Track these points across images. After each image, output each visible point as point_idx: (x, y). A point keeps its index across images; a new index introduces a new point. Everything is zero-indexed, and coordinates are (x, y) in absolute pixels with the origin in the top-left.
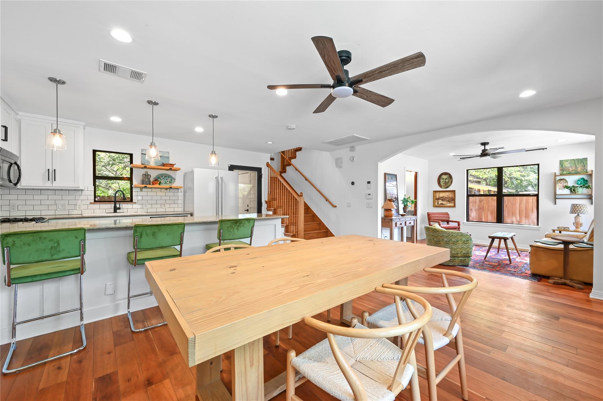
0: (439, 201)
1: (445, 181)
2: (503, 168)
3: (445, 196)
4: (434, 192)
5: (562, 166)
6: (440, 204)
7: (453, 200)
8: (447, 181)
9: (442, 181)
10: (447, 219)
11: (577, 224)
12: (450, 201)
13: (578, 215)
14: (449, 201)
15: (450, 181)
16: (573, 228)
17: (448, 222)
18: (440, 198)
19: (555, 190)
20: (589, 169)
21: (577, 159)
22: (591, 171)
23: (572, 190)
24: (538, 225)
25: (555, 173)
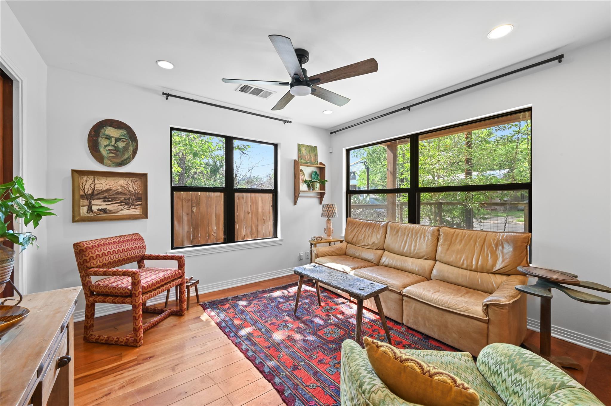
0: (93, 202)
1: (113, 146)
2: (235, 142)
3: (114, 189)
4: (76, 175)
5: (300, 152)
6: (99, 210)
7: (139, 199)
8: (121, 145)
9: (103, 142)
10: (139, 253)
11: (328, 231)
12: (130, 202)
13: (329, 219)
14: (127, 203)
15: (131, 148)
17: (140, 260)
18: (96, 193)
19: (297, 185)
20: (320, 160)
21: (311, 146)
22: (321, 164)
23: (310, 185)
24: (276, 237)
25: (295, 160)
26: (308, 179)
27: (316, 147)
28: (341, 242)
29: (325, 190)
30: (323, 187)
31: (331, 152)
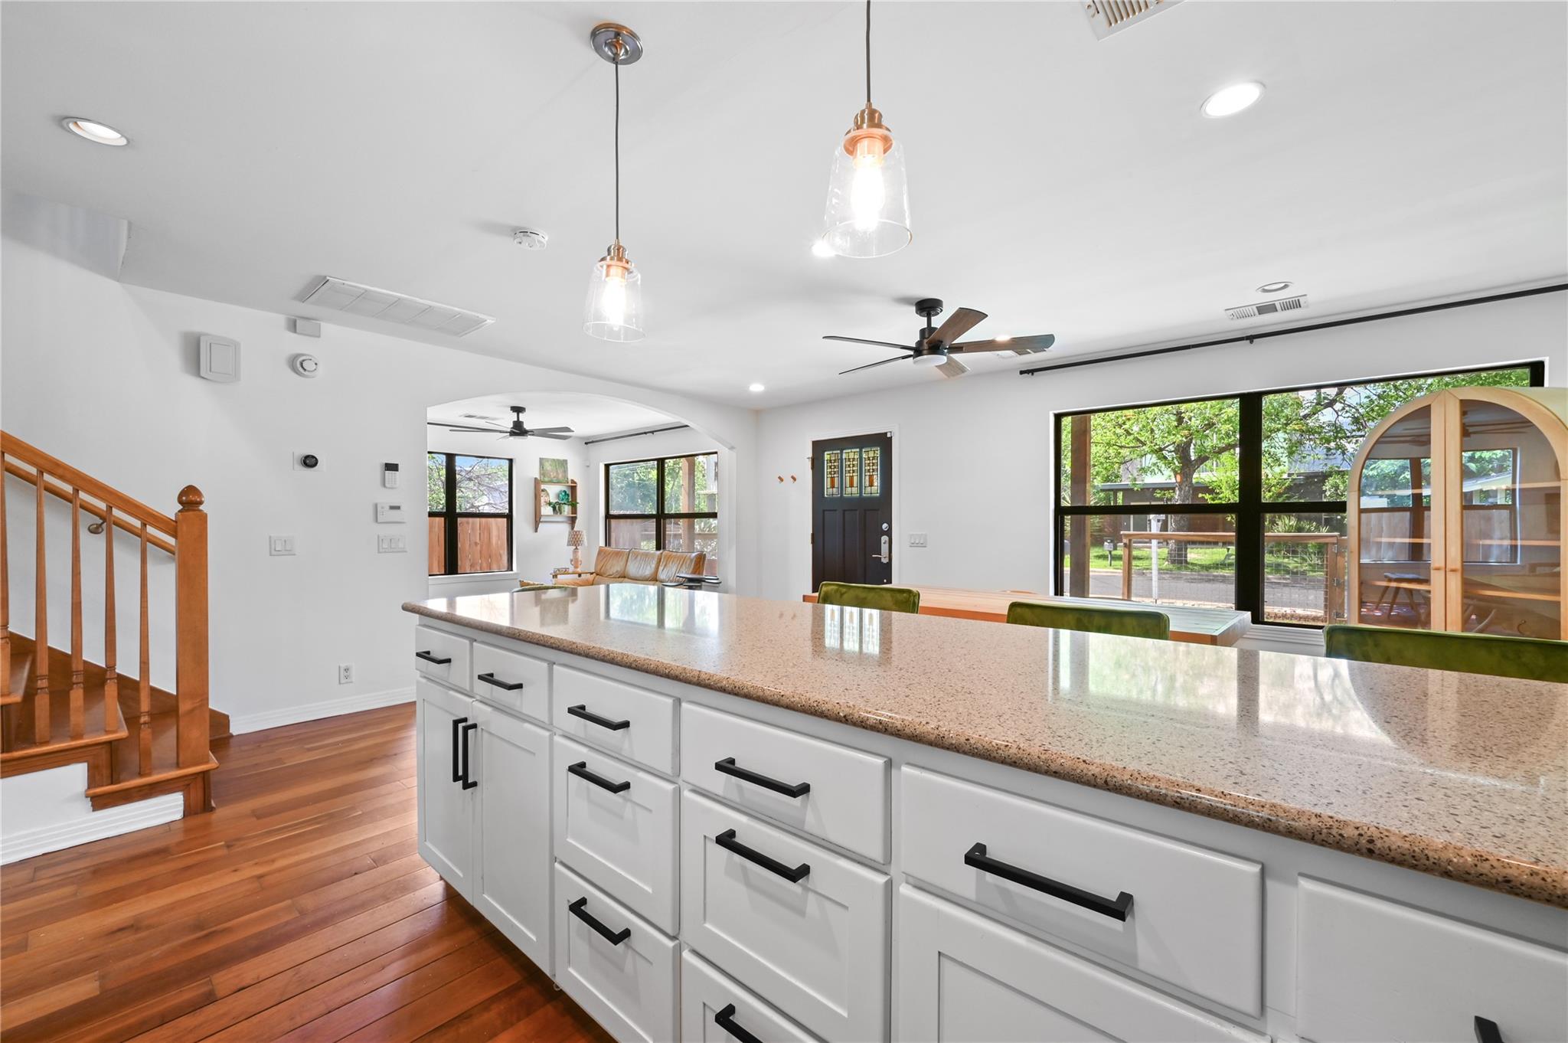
2: (457, 457)
5: (543, 468)
11: (575, 562)
13: (576, 548)
16: (571, 569)
19: (538, 508)
20: (570, 477)
21: (558, 460)
22: (573, 482)
23: (556, 508)
24: (512, 570)
25: (536, 479)
26: (553, 500)
27: (565, 461)
28: (592, 574)
29: (576, 513)
30: (574, 510)
31: (588, 466)
